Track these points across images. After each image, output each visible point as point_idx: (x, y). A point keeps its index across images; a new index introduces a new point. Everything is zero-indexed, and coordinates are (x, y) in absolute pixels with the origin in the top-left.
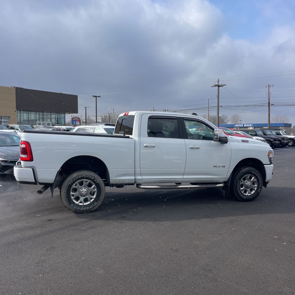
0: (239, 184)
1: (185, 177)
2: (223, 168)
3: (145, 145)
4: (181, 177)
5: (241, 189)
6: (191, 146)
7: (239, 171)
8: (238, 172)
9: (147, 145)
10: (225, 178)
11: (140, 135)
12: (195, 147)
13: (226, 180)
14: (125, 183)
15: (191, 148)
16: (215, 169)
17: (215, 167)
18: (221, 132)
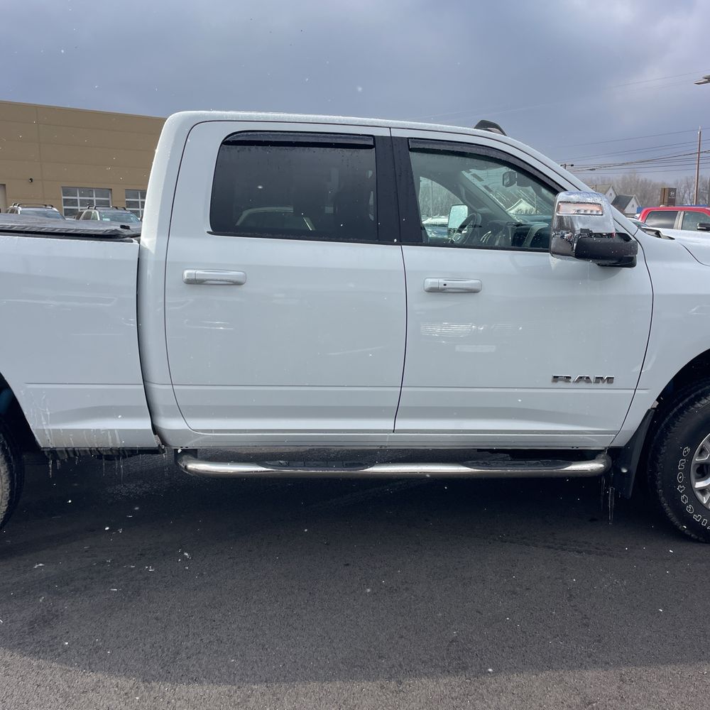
0: (688, 464)
1: (402, 424)
2: (606, 385)
3: (186, 272)
4: (387, 424)
5: (699, 485)
6: (431, 282)
7: (692, 403)
8: (686, 407)
9: (200, 273)
10: (617, 433)
11: (168, 228)
12: (451, 284)
13: (621, 442)
14: (111, 445)
15: (433, 290)
16: (562, 390)
17: (560, 384)
18: (596, 208)
